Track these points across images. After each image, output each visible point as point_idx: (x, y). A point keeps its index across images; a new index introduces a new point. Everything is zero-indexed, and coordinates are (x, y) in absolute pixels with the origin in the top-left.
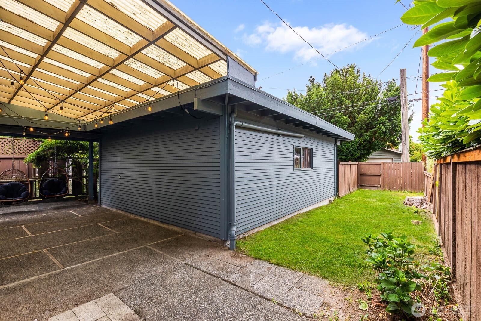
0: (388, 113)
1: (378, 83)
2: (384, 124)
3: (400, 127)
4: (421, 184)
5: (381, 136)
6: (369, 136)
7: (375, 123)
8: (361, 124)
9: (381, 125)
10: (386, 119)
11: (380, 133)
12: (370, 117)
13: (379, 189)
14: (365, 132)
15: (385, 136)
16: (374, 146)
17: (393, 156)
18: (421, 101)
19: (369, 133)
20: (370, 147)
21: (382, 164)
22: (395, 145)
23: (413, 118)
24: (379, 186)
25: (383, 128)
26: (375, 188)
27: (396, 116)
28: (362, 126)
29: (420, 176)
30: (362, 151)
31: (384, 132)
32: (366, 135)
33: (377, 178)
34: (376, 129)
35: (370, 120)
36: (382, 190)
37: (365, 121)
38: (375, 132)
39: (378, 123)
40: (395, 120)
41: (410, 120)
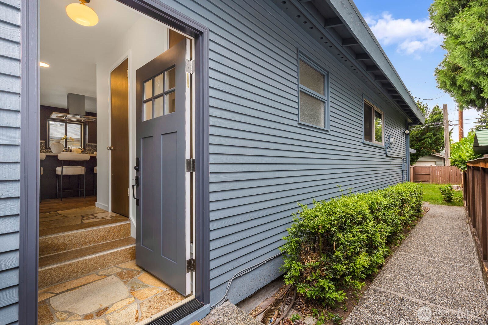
0: (433, 130)
1: (425, 106)
2: (430, 138)
3: (442, 140)
4: (458, 180)
5: (428, 146)
6: (419, 146)
7: (423, 137)
8: (413, 138)
9: (428, 138)
10: (432, 134)
11: (427, 144)
12: (419, 133)
13: (429, 183)
14: (415, 143)
15: (431, 146)
16: (422, 153)
17: (436, 159)
18: (458, 126)
19: (419, 144)
20: (419, 154)
21: (431, 167)
22: (438, 151)
23: (452, 132)
24: (429, 181)
25: (430, 141)
26: (426, 183)
27: (440, 132)
28: (413, 139)
29: (458, 174)
30: (413, 156)
31: (430, 144)
32: (416, 146)
33: (427, 176)
34: (424, 141)
35: (419, 135)
36: (431, 184)
37: (416, 135)
38: (424, 144)
39: (426, 137)
40: (439, 135)
41: (450, 133)
